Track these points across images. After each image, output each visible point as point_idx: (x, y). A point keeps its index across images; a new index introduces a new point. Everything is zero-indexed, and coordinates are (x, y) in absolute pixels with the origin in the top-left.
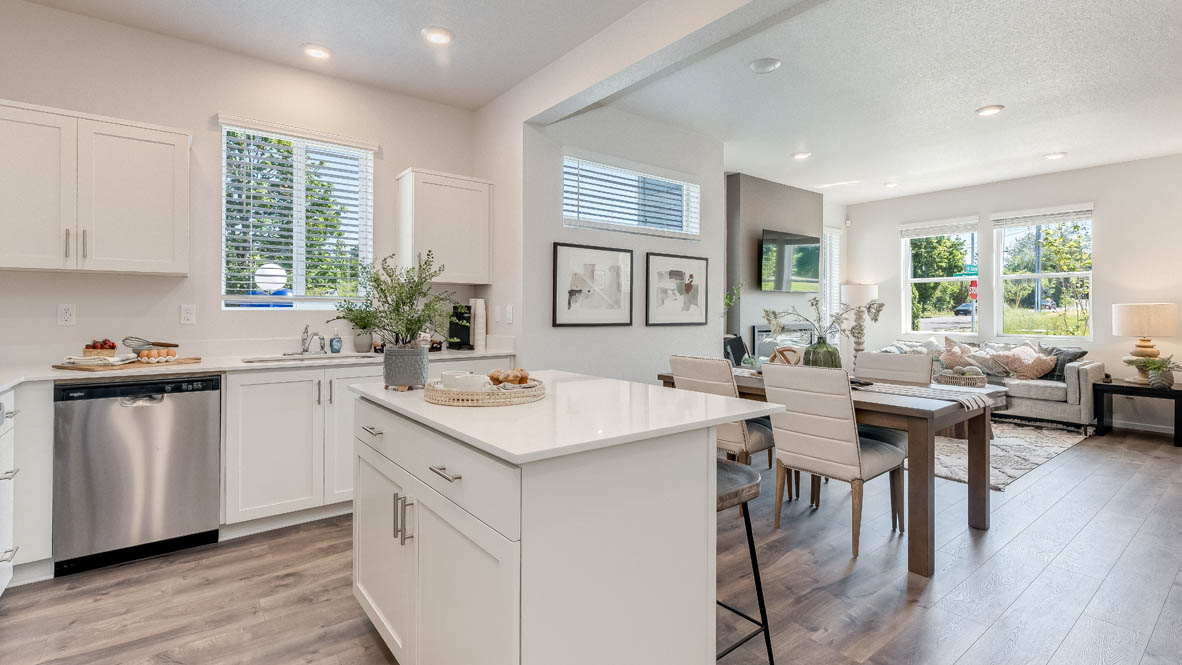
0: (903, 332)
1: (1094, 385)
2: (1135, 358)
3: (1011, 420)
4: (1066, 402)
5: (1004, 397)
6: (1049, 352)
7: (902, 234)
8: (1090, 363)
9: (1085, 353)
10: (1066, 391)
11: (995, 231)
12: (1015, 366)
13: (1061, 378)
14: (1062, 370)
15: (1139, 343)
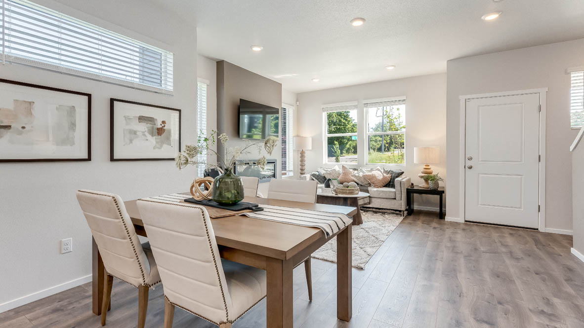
0: (324, 163)
1: (407, 189)
2: (423, 175)
3: (371, 209)
4: (395, 199)
5: (368, 198)
6: (387, 172)
7: (323, 110)
8: (405, 178)
9: (403, 173)
10: (395, 192)
11: (365, 109)
12: (374, 180)
13: (393, 186)
14: (393, 182)
15: (425, 167)
